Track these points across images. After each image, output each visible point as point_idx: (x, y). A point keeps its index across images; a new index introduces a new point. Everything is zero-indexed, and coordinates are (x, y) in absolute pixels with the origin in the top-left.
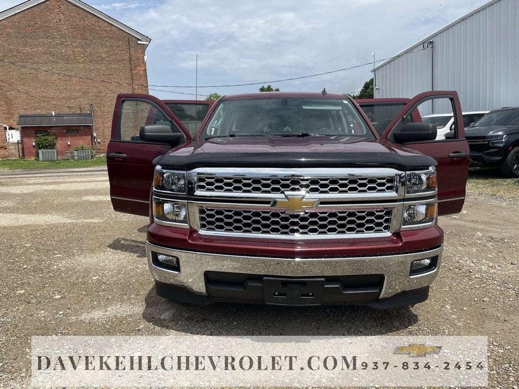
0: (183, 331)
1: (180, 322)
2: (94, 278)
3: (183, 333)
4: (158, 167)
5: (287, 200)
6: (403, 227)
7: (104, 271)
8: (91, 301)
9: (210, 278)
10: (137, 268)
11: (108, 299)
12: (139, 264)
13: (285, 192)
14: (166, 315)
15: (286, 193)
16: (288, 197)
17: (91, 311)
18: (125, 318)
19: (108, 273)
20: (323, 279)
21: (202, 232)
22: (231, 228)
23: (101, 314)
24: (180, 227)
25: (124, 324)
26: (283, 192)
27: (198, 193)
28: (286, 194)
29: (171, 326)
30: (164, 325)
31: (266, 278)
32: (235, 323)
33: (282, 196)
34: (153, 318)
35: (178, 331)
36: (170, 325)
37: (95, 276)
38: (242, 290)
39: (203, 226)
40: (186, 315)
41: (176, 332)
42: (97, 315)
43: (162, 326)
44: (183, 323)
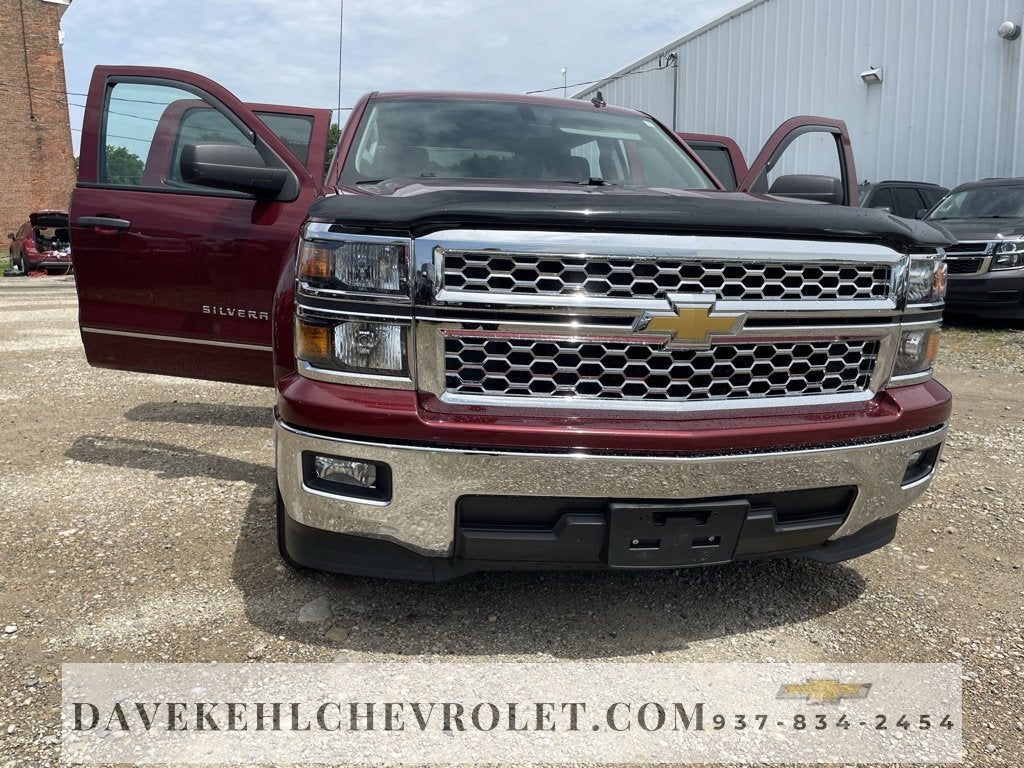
0: (375, 648)
1: (357, 628)
2: (66, 533)
3: (380, 655)
4: (316, 229)
5: (674, 314)
6: (893, 379)
7: (85, 513)
8: (82, 592)
9: (471, 513)
10: (171, 503)
11: (128, 584)
12: (172, 494)
13: (669, 295)
14: (308, 614)
15: (673, 296)
16: (678, 305)
17: (98, 619)
18: (203, 628)
19: (98, 518)
20: (745, 502)
21: (450, 397)
22: (525, 386)
23: (129, 623)
24: (384, 386)
25: (207, 645)
26: (662, 296)
27: (446, 295)
28: (673, 300)
29: (338, 639)
30: (318, 639)
31: (617, 506)
32: (493, 619)
33: (663, 304)
34: (279, 623)
35: (364, 650)
36: (333, 635)
37: (64, 528)
38: (551, 537)
39: (451, 383)
40: (361, 609)
41: (359, 654)
42: (117, 625)
43: (316, 641)
44: (365, 630)
